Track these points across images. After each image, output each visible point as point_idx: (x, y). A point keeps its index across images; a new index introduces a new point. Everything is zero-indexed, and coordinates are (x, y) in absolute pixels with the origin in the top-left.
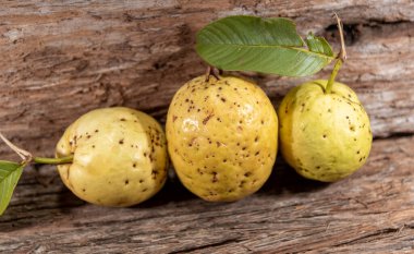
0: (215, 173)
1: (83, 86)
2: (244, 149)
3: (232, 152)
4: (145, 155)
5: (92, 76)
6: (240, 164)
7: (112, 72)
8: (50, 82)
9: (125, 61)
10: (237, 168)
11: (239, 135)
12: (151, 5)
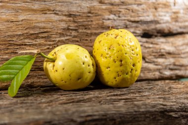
0: (121, 61)
1: (50, 45)
2: (132, 50)
3: (128, 50)
5: (53, 41)
7: (62, 40)
8: (36, 41)
9: (67, 36)
12: (79, 9)
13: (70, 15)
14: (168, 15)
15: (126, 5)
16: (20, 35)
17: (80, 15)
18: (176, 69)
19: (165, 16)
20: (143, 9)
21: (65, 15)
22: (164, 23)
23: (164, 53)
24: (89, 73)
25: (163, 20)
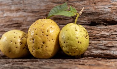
0: (33, 39)
2: (43, 32)
3: (39, 32)
4: (20, 37)
6: (41, 37)
7: (26, 28)
10: (40, 38)
11: (42, 28)
12: (38, 8)
13: (33, 12)
14: (106, 7)
15: (70, 3)
16: (2, 26)
17: (39, 12)
18: (105, 50)
19: (104, 8)
20: (84, 4)
21: (30, 12)
22: (105, 14)
23: (99, 37)
24: (17, 48)
25: (103, 11)
